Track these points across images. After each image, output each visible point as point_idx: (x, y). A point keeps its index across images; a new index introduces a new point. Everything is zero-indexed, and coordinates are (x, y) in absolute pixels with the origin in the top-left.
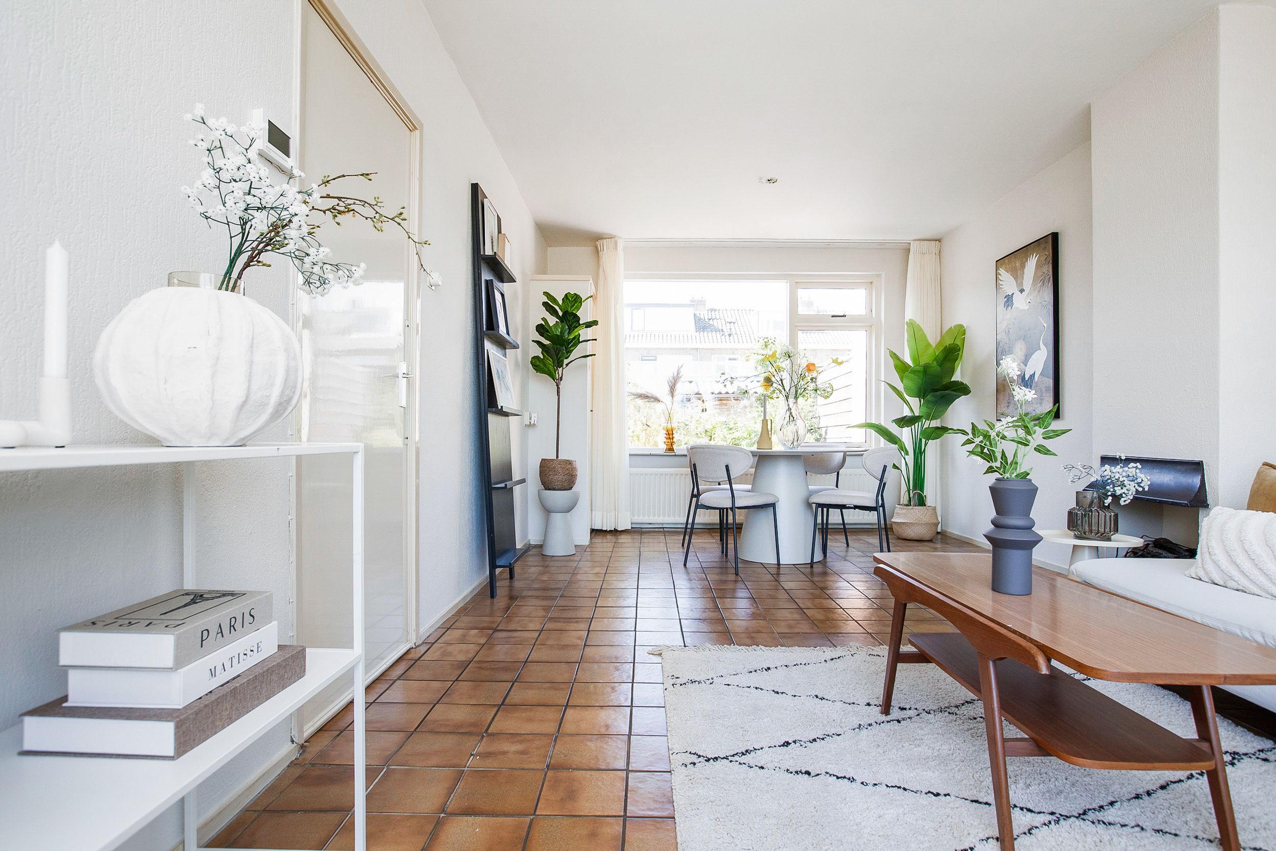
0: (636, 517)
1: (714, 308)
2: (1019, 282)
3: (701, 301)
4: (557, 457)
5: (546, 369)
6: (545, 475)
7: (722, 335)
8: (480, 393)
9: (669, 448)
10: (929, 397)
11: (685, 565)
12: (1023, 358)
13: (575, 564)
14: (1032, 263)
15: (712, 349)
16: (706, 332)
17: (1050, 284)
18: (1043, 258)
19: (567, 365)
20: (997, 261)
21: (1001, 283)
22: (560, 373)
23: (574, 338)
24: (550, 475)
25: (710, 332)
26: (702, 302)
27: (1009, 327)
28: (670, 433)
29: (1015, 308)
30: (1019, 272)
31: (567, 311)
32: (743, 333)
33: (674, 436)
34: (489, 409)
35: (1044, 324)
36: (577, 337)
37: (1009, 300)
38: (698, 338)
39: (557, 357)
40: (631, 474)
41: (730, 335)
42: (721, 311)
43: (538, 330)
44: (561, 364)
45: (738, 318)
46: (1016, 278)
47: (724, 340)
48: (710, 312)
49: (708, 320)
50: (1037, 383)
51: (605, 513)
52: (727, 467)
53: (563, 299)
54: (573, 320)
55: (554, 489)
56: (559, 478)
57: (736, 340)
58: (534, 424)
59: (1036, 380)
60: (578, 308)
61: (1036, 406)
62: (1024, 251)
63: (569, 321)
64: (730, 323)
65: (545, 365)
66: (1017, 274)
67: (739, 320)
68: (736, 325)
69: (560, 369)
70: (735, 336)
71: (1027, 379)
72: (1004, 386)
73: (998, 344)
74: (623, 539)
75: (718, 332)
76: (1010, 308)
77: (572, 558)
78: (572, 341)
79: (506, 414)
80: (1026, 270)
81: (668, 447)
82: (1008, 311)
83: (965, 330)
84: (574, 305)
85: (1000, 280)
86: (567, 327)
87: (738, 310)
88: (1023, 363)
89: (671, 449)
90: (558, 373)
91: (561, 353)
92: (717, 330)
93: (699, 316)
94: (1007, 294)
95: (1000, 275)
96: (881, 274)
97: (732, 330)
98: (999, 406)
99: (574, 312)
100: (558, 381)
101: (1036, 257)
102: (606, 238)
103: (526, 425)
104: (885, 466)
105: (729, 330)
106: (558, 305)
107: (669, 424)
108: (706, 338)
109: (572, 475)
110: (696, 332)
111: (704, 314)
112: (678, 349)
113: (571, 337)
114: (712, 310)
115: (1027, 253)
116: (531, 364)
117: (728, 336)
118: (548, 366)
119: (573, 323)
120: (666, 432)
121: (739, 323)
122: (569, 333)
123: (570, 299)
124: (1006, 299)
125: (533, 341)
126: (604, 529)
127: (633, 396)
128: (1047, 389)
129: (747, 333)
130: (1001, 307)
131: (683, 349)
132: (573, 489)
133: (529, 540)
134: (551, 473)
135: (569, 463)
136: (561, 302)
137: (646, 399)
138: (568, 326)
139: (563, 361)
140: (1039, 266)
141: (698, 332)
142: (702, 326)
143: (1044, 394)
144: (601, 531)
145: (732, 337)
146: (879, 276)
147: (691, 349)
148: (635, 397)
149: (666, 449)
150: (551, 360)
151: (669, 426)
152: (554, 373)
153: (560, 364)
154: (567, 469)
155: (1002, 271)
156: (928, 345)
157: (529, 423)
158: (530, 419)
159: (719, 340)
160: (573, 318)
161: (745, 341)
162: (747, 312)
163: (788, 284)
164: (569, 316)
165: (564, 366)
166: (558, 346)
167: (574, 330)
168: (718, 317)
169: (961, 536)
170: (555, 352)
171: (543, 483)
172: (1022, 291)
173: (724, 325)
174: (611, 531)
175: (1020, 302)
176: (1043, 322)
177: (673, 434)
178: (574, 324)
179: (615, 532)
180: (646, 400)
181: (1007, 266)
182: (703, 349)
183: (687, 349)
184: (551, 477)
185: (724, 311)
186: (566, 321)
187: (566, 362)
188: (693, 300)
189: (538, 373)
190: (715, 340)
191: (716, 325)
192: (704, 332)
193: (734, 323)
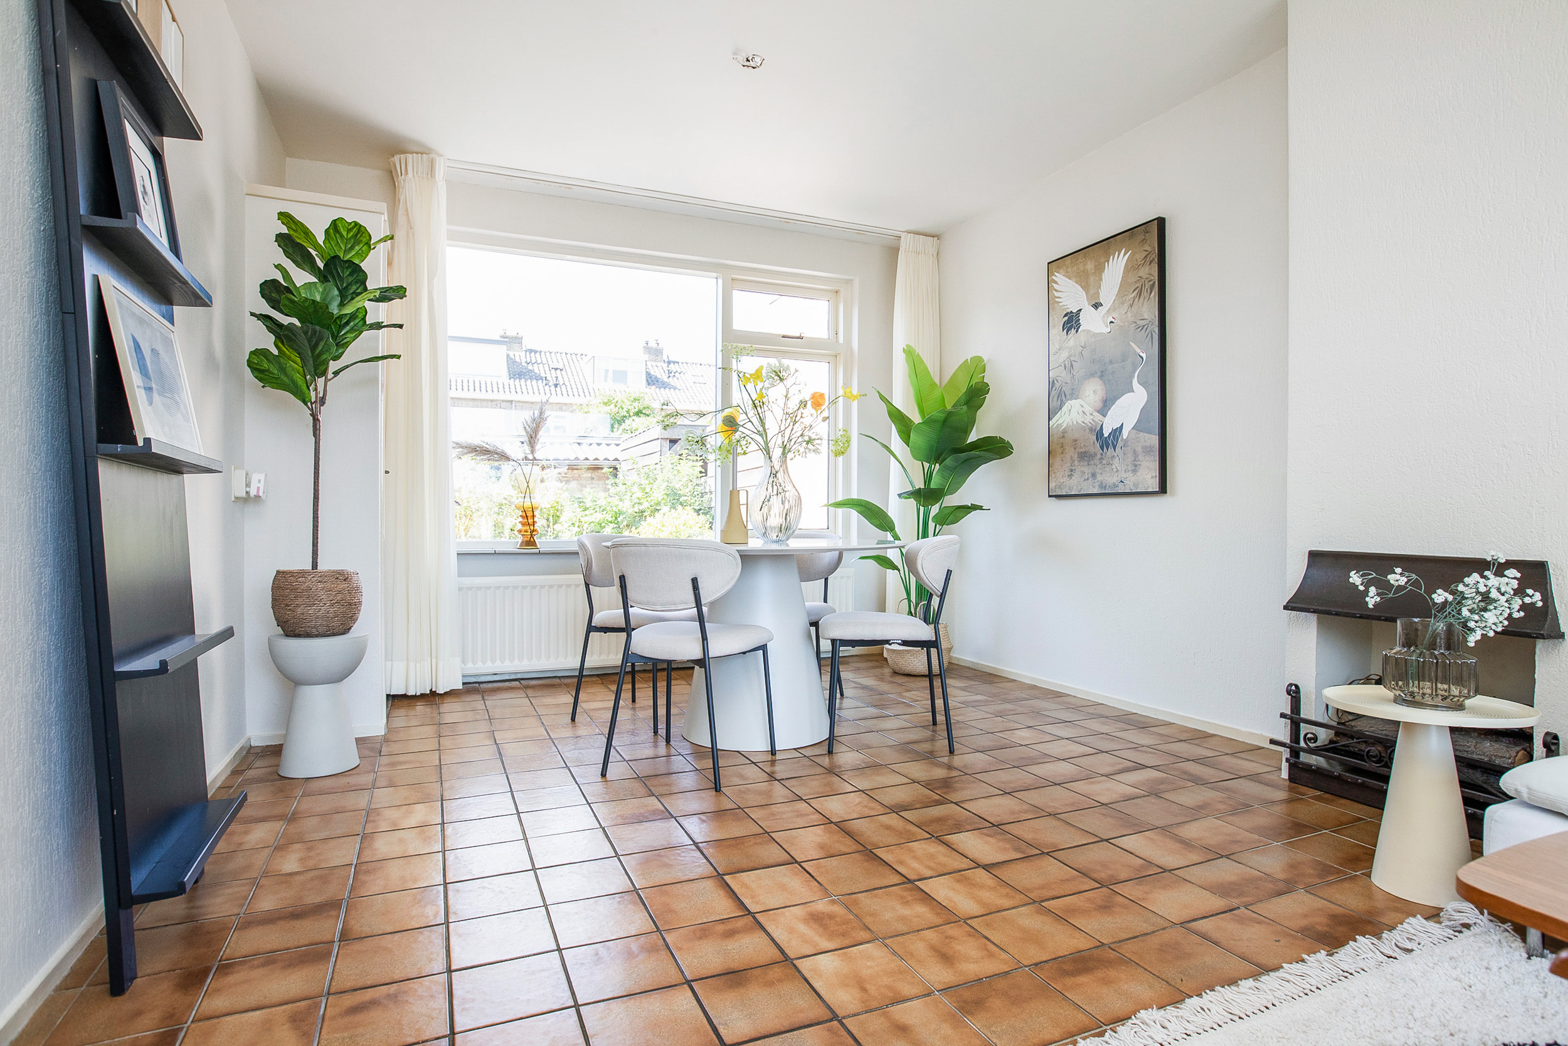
0: (470, 665)
1: (533, 348)
2: (1092, 292)
3: (516, 338)
4: (315, 565)
5: (285, 379)
6: (287, 605)
7: (546, 385)
8: (68, 399)
9: (527, 541)
10: (949, 461)
11: (603, 775)
12: (1099, 405)
13: (361, 800)
14: (1117, 266)
15: (533, 403)
16: (523, 380)
17: (1153, 294)
18: (1140, 256)
19: (336, 373)
20: (1048, 263)
21: (1056, 294)
22: (321, 389)
23: (353, 316)
24: (298, 606)
25: (529, 381)
26: (517, 340)
27: (1072, 359)
28: (530, 514)
29: (1083, 331)
30: (1092, 279)
31: (336, 257)
32: (573, 383)
33: (536, 519)
34: (102, 446)
35: (1141, 354)
36: (361, 316)
37: (1072, 321)
38: (512, 387)
39: (313, 353)
40: (460, 589)
41: (556, 386)
42: (543, 354)
43: (267, 292)
44: (323, 368)
45: (566, 364)
46: (1086, 288)
47: (547, 392)
48: (528, 353)
49: (525, 364)
50: (1126, 441)
51: (412, 664)
52: (695, 581)
53: (327, 231)
54: (351, 279)
55: (308, 635)
56: (320, 610)
57: (565, 393)
58: (257, 497)
59: (1125, 437)
60: (363, 256)
61: (1124, 475)
62: (1105, 245)
63: (341, 279)
64: (556, 369)
65: (283, 369)
66: (1089, 282)
67: (567, 367)
68: (564, 372)
69: (321, 381)
70: (563, 387)
71: (1106, 435)
72: (1062, 447)
73: (1051, 384)
74: (452, 711)
75: (541, 381)
76: (1073, 331)
77: (352, 780)
78: (347, 323)
79: (171, 467)
80: (1106, 275)
81: (525, 539)
82: (1070, 336)
83: (984, 366)
84: (352, 248)
85: (1056, 291)
86: (336, 292)
87: (566, 354)
88: (1098, 412)
89: (530, 543)
90: (316, 389)
91: (322, 344)
92: (538, 378)
93: (513, 357)
94: (1069, 310)
95: (1056, 282)
96: (851, 280)
97: (559, 379)
98: (1052, 476)
99: (356, 261)
100: (315, 407)
101: (1125, 255)
102: (412, 153)
103: (236, 498)
104: (948, 570)
105: (555, 379)
106: (316, 246)
107: (527, 499)
108: (524, 387)
109: (350, 604)
110: (510, 379)
111: (520, 356)
112: (484, 400)
113: (349, 310)
114: (531, 351)
115: (1109, 248)
116: (249, 366)
117: (553, 388)
118: (288, 370)
119: (349, 285)
120: (521, 513)
121: (568, 370)
122: (342, 305)
123: (344, 233)
124: (1066, 318)
125: (252, 314)
126: (411, 693)
127: (460, 450)
128: (1147, 450)
129: (578, 384)
130: (1057, 330)
131: (492, 401)
132: (351, 631)
133: (249, 739)
134: (299, 601)
135: (343, 577)
136: (321, 239)
137: (485, 454)
138: (338, 289)
139: (326, 363)
140: (1130, 268)
141: (512, 379)
142: (518, 372)
143: (1140, 457)
144: (404, 697)
145: (558, 389)
146: (849, 282)
147: (503, 401)
148: (465, 451)
149: (522, 542)
150: (298, 360)
151: (527, 504)
152: (304, 387)
153: (319, 370)
154: (339, 592)
155: (1059, 277)
156: (933, 384)
157: (244, 495)
158: (248, 485)
159: (542, 391)
160: (351, 274)
161: (576, 393)
162: (578, 356)
163: (720, 281)
164: (343, 268)
165: (330, 375)
166: (317, 328)
167: (353, 299)
168: (539, 362)
169: (977, 664)
170: (309, 341)
171: (281, 622)
172: (1096, 306)
173: (548, 372)
174: (423, 696)
175: (1093, 323)
176: (1138, 351)
177: (533, 516)
178: (354, 287)
179: (432, 697)
180: (485, 457)
181: (1070, 270)
182: (519, 402)
183: (497, 400)
184: (299, 610)
185: (548, 354)
186: (334, 279)
187: (333, 366)
188: (505, 336)
189: (268, 389)
190: (536, 391)
191: (536, 371)
192: (520, 379)
193: (561, 370)
